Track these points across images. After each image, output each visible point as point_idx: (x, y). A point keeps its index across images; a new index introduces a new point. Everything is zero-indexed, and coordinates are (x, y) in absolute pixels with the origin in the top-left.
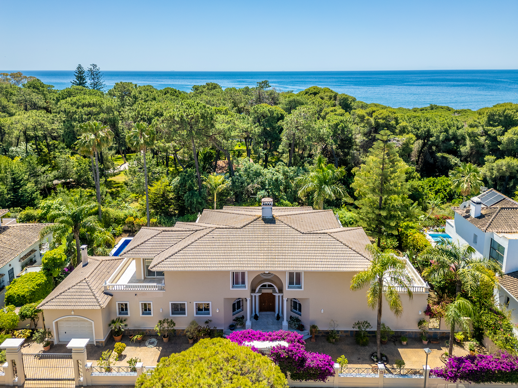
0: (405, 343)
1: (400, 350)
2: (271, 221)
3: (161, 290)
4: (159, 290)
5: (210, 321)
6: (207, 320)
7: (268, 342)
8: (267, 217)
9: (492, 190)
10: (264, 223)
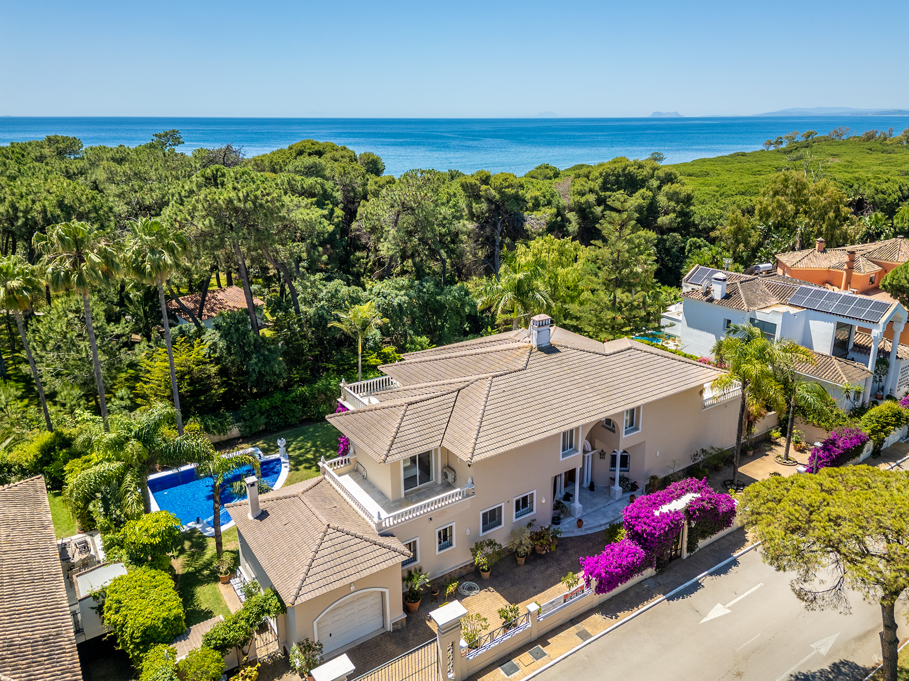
0: (751, 453)
1: (740, 470)
2: (550, 349)
3: (468, 496)
4: (463, 498)
5: (535, 520)
6: (529, 521)
7: (674, 501)
8: (543, 346)
9: (698, 268)
10: (545, 355)
